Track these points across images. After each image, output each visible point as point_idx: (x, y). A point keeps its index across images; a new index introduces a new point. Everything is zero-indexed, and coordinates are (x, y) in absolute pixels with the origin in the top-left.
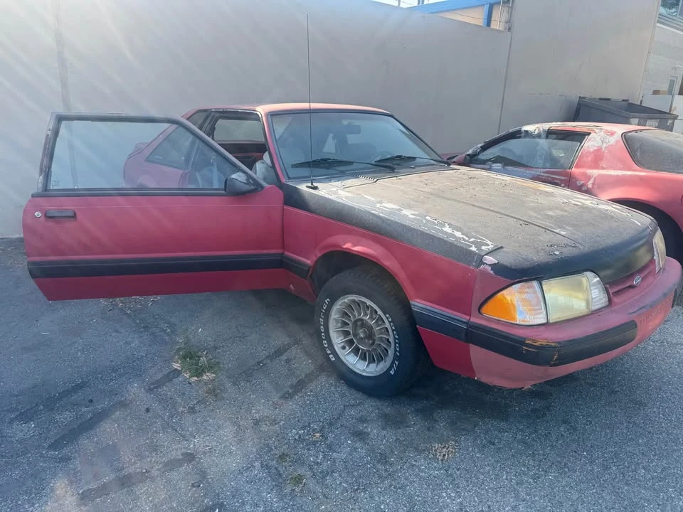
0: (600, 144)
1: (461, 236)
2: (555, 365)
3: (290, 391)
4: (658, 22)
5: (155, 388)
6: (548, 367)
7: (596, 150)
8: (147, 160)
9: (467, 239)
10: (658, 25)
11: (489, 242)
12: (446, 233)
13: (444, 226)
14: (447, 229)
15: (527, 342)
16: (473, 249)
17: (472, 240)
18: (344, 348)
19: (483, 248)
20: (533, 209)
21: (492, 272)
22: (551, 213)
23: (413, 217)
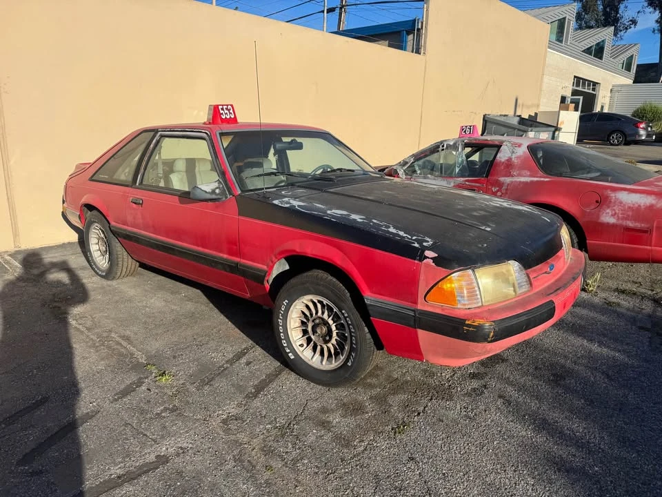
0: (510, 155)
1: (405, 235)
2: (491, 342)
3: (253, 390)
4: (549, 48)
5: (119, 398)
6: (486, 344)
7: (507, 160)
8: (91, 179)
9: (410, 237)
10: (548, 50)
11: (428, 239)
12: (392, 233)
13: (389, 227)
14: (392, 230)
15: (467, 322)
16: (416, 245)
17: (414, 238)
18: (301, 345)
19: (425, 244)
20: (460, 210)
21: (434, 264)
22: (475, 214)
23: (362, 220)
